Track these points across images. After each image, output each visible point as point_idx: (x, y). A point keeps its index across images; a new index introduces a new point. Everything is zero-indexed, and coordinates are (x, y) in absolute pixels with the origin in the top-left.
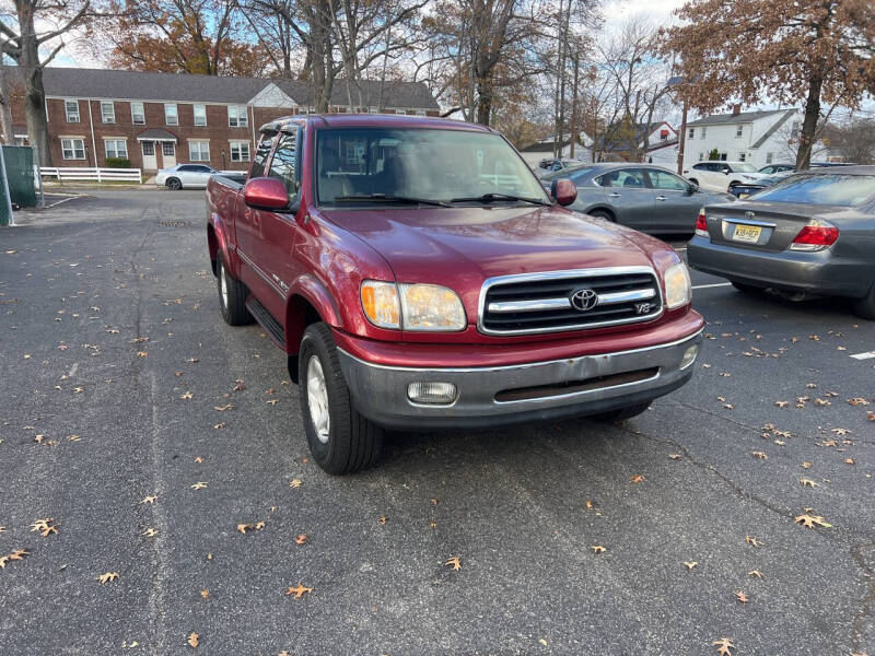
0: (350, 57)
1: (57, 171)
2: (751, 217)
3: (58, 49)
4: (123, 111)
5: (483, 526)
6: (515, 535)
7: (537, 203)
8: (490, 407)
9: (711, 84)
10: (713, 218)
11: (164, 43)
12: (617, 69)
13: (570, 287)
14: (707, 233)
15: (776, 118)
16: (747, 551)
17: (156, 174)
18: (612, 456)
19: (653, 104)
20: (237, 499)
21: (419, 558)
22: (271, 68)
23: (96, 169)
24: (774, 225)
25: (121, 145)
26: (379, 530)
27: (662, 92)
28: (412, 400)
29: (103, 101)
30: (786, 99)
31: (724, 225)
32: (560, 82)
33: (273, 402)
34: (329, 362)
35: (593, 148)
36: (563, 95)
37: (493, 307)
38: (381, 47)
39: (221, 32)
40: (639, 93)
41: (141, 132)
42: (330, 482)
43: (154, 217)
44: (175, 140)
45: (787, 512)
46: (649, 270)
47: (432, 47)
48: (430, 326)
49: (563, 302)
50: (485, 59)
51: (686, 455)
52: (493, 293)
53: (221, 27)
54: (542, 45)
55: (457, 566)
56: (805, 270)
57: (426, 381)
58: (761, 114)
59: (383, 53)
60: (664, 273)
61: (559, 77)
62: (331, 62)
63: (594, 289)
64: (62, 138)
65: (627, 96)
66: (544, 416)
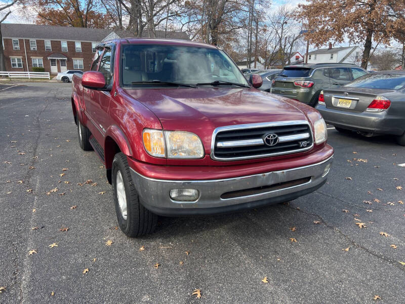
0: (150, 20)
1: (9, 73)
2: (347, 95)
3: (8, 14)
4: (41, 44)
5: (215, 268)
6: (232, 274)
7: (242, 86)
8: (218, 202)
9: (322, 32)
10: (327, 95)
11: (61, 12)
12: (276, 27)
13: (263, 132)
14: (324, 103)
15: (348, 51)
16: (363, 282)
17: (56, 75)
18: (283, 222)
19: (292, 44)
20: (74, 254)
21: (177, 291)
22: (113, 25)
23: (28, 72)
24: (358, 99)
25: (40, 61)
26: (155, 273)
27: (297, 38)
28: (173, 199)
29: (31, 40)
30: (356, 41)
31: (333, 99)
32: (250, 32)
33: (102, 193)
34: (126, 175)
35: (265, 64)
36: (251, 39)
37: (220, 144)
38: (164, 16)
39: (88, 7)
40: (286, 38)
41: (49, 55)
42: (129, 242)
43: (53, 96)
44: (66, 59)
45: (381, 256)
46: (306, 122)
47: (190, 15)
48: (183, 155)
49: (259, 141)
50: (214, 22)
51: (323, 221)
52: (219, 136)
53: (88, 5)
54: (242, 15)
55: (199, 296)
56: (374, 121)
57: (181, 189)
58: (342, 49)
59: (166, 18)
60: (314, 124)
61: (249, 30)
62: (141, 22)
63: (277, 133)
64: (11, 57)
65: (280, 40)
66: (249, 206)
